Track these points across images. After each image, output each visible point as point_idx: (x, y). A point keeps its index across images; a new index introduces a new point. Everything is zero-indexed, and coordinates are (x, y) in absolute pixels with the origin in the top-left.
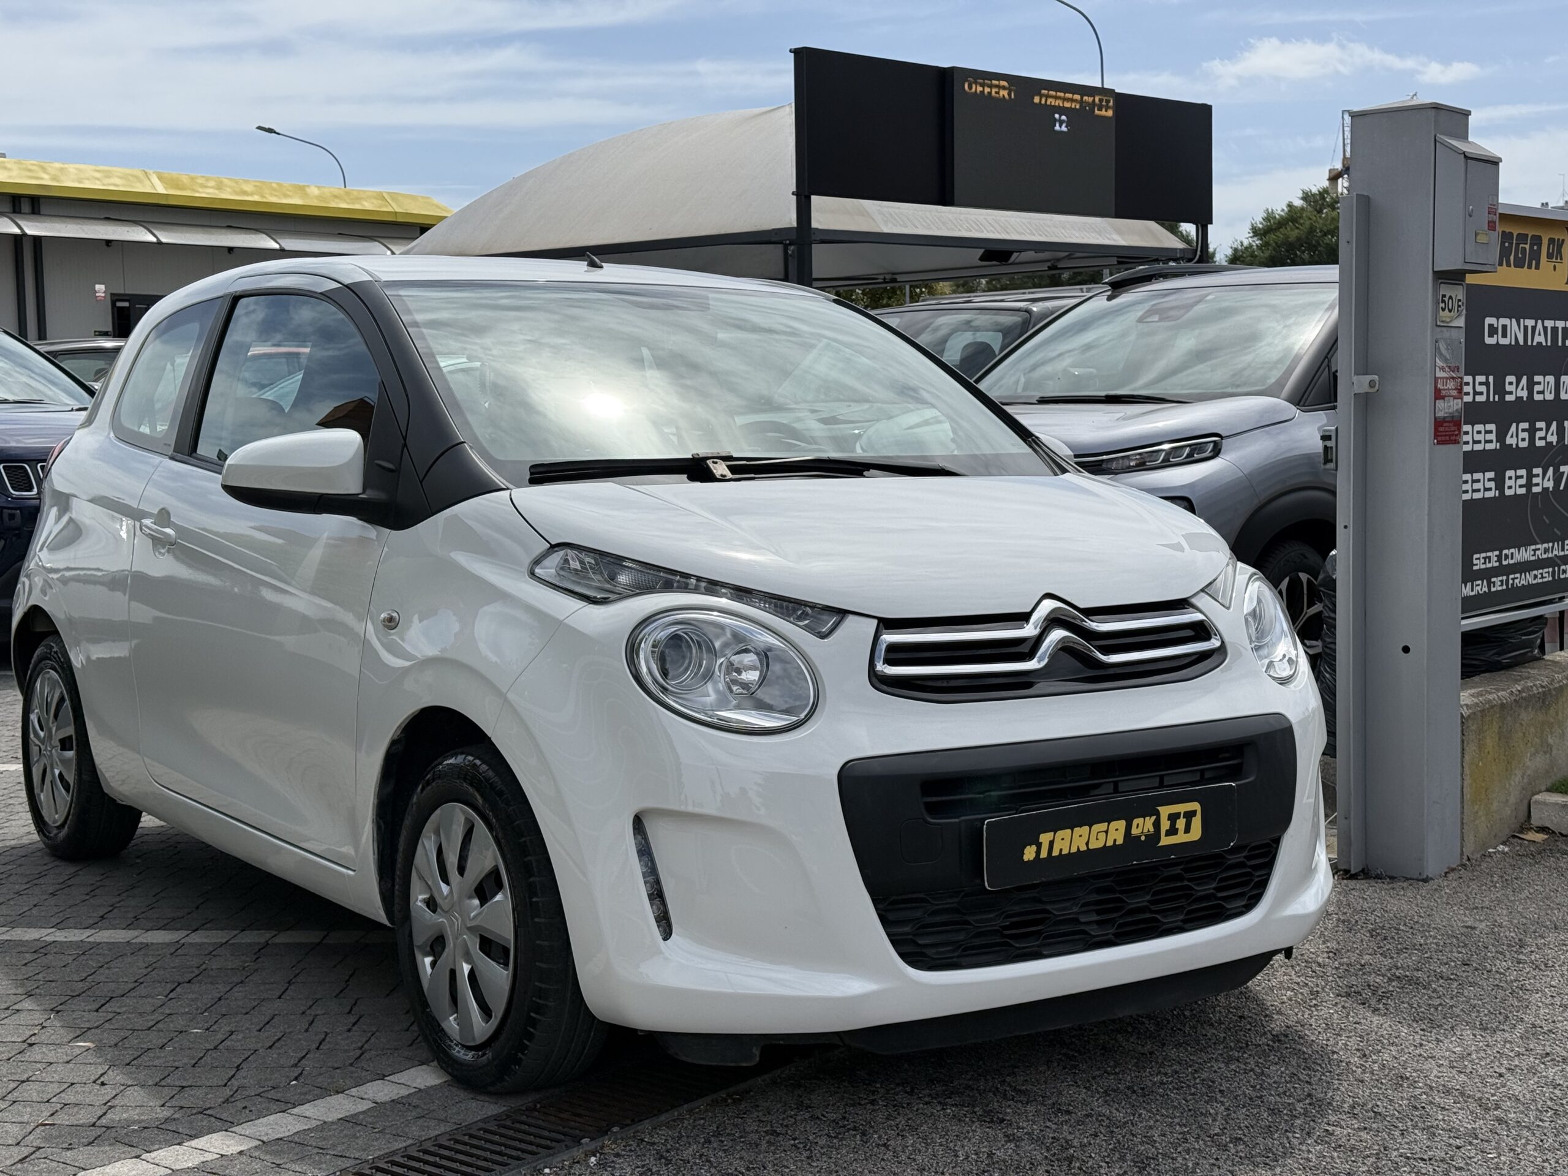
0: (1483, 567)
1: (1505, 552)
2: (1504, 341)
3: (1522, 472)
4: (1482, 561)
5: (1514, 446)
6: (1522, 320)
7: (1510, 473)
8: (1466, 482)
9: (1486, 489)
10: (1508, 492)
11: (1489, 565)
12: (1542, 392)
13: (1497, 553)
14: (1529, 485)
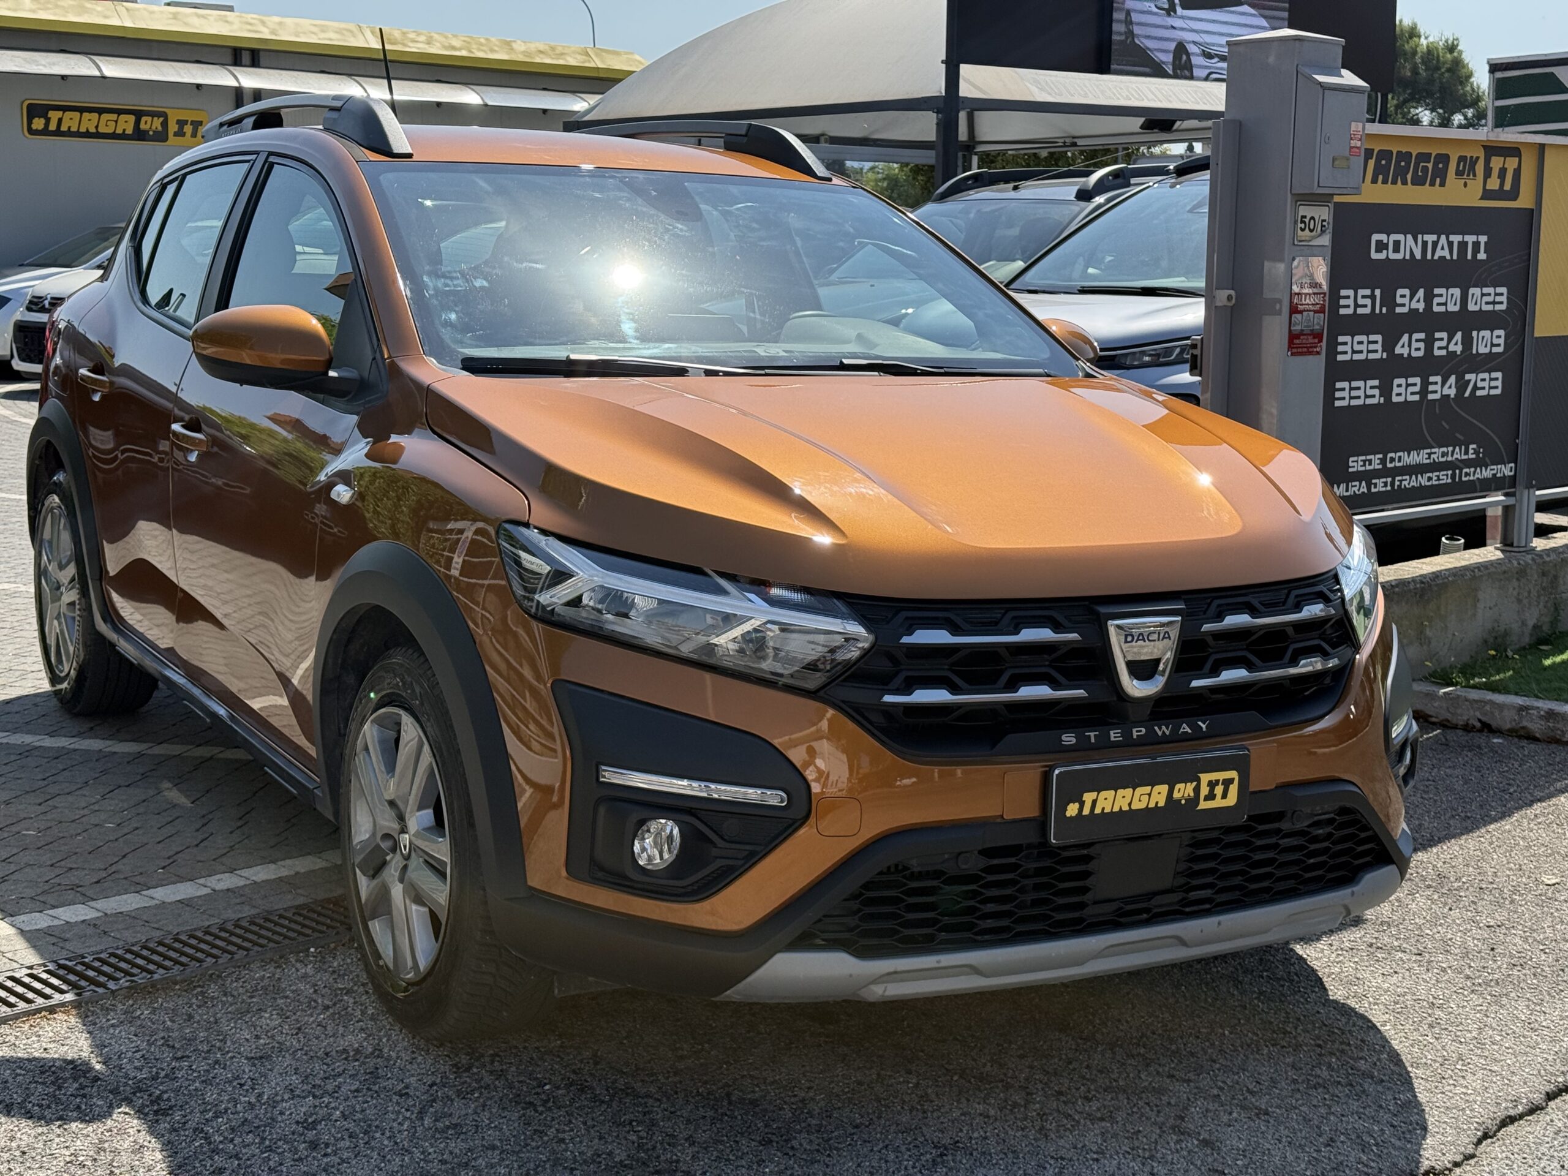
0: (1360, 469)
1: (1390, 455)
2: (1399, 256)
3: (1417, 380)
4: (1361, 463)
5: (1406, 356)
6: (1420, 236)
7: (1397, 381)
8: (1343, 389)
9: (1367, 396)
10: (1395, 399)
11: (1368, 468)
12: (1445, 304)
13: (1381, 456)
14: (1424, 392)
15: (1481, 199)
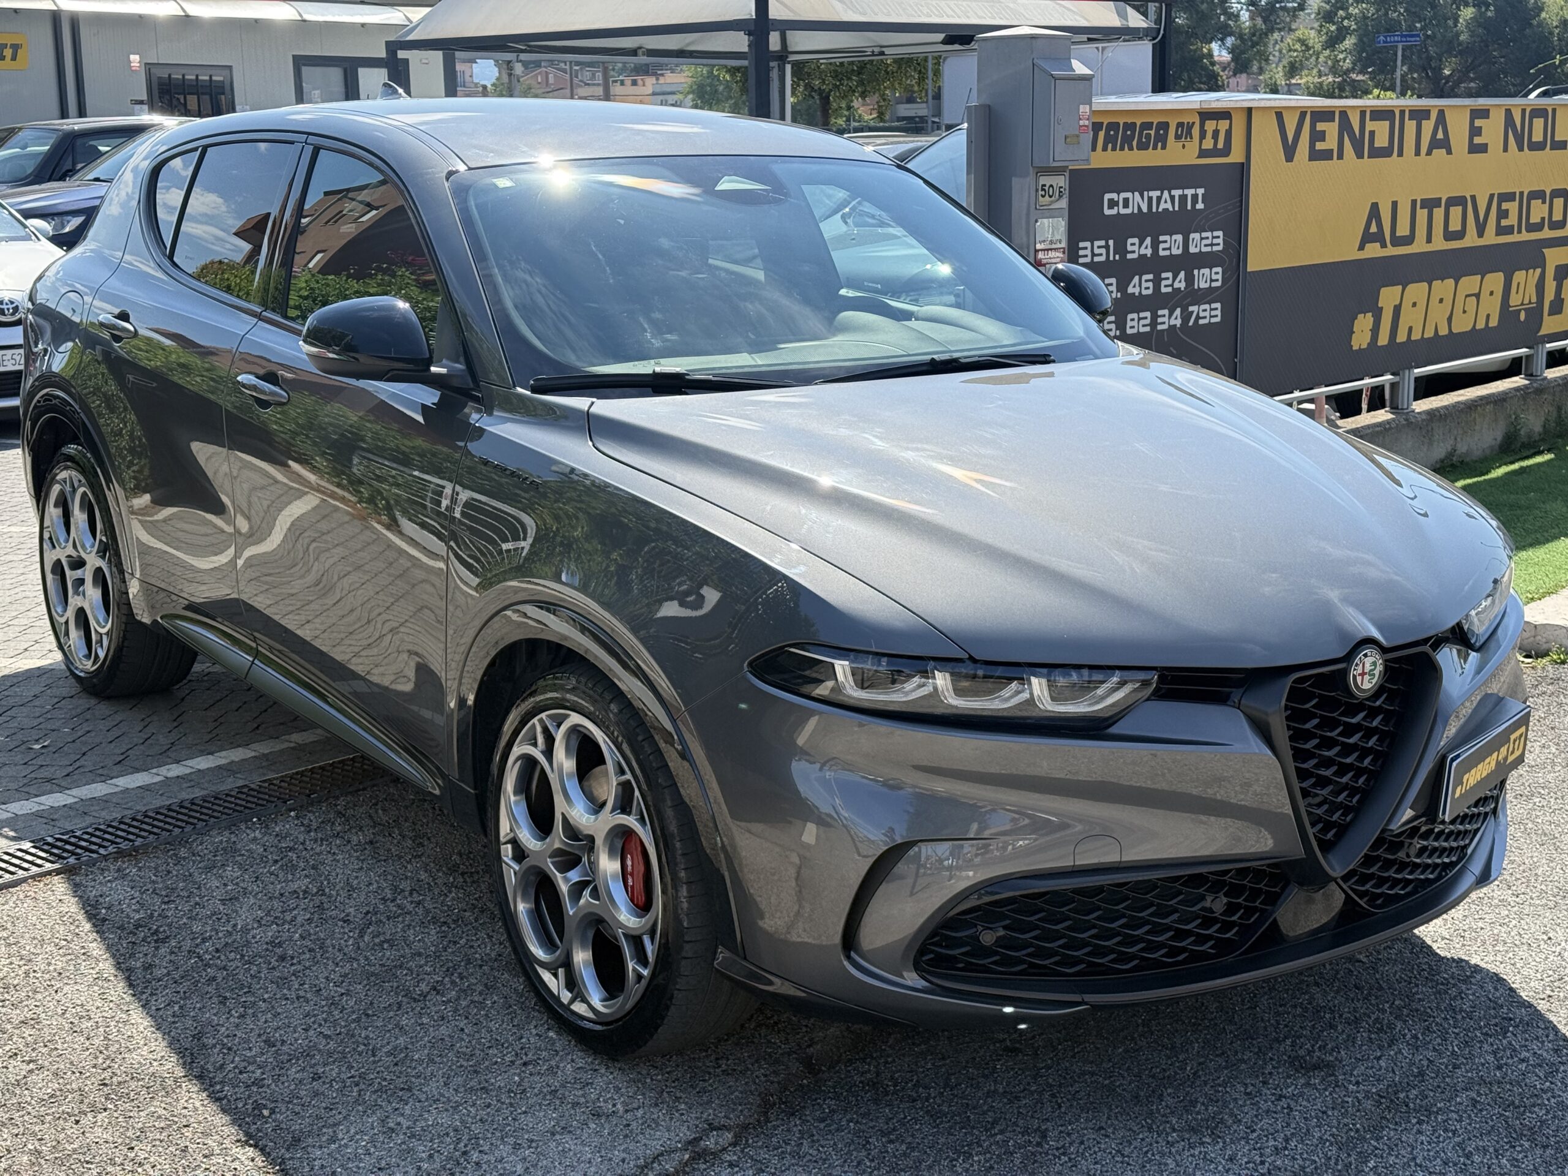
5: (1137, 294)
7: (1130, 316)
10: (1129, 331)
12: (1170, 249)
14: (1154, 323)
15: (1199, 157)
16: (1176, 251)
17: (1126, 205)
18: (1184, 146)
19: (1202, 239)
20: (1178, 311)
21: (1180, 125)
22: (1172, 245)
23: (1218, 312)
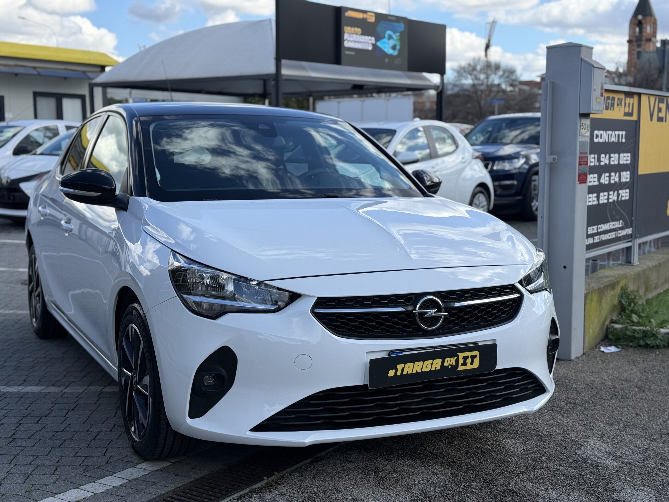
2: (601, 141)
3: (606, 193)
4: (591, 230)
5: (603, 183)
6: (608, 132)
7: (602, 194)
9: (594, 201)
10: (601, 202)
11: (594, 232)
12: (614, 161)
13: (597, 226)
14: (608, 199)
15: (624, 116)
16: (616, 163)
17: (601, 138)
18: (619, 110)
19: (624, 157)
20: (616, 192)
21: (618, 99)
22: (615, 159)
23: (628, 194)
